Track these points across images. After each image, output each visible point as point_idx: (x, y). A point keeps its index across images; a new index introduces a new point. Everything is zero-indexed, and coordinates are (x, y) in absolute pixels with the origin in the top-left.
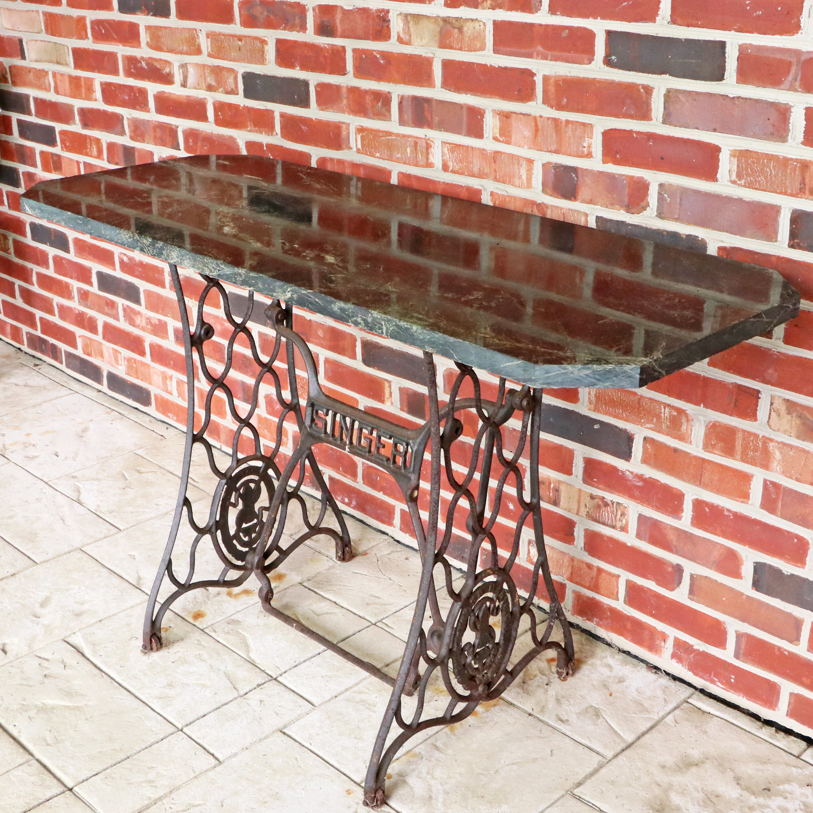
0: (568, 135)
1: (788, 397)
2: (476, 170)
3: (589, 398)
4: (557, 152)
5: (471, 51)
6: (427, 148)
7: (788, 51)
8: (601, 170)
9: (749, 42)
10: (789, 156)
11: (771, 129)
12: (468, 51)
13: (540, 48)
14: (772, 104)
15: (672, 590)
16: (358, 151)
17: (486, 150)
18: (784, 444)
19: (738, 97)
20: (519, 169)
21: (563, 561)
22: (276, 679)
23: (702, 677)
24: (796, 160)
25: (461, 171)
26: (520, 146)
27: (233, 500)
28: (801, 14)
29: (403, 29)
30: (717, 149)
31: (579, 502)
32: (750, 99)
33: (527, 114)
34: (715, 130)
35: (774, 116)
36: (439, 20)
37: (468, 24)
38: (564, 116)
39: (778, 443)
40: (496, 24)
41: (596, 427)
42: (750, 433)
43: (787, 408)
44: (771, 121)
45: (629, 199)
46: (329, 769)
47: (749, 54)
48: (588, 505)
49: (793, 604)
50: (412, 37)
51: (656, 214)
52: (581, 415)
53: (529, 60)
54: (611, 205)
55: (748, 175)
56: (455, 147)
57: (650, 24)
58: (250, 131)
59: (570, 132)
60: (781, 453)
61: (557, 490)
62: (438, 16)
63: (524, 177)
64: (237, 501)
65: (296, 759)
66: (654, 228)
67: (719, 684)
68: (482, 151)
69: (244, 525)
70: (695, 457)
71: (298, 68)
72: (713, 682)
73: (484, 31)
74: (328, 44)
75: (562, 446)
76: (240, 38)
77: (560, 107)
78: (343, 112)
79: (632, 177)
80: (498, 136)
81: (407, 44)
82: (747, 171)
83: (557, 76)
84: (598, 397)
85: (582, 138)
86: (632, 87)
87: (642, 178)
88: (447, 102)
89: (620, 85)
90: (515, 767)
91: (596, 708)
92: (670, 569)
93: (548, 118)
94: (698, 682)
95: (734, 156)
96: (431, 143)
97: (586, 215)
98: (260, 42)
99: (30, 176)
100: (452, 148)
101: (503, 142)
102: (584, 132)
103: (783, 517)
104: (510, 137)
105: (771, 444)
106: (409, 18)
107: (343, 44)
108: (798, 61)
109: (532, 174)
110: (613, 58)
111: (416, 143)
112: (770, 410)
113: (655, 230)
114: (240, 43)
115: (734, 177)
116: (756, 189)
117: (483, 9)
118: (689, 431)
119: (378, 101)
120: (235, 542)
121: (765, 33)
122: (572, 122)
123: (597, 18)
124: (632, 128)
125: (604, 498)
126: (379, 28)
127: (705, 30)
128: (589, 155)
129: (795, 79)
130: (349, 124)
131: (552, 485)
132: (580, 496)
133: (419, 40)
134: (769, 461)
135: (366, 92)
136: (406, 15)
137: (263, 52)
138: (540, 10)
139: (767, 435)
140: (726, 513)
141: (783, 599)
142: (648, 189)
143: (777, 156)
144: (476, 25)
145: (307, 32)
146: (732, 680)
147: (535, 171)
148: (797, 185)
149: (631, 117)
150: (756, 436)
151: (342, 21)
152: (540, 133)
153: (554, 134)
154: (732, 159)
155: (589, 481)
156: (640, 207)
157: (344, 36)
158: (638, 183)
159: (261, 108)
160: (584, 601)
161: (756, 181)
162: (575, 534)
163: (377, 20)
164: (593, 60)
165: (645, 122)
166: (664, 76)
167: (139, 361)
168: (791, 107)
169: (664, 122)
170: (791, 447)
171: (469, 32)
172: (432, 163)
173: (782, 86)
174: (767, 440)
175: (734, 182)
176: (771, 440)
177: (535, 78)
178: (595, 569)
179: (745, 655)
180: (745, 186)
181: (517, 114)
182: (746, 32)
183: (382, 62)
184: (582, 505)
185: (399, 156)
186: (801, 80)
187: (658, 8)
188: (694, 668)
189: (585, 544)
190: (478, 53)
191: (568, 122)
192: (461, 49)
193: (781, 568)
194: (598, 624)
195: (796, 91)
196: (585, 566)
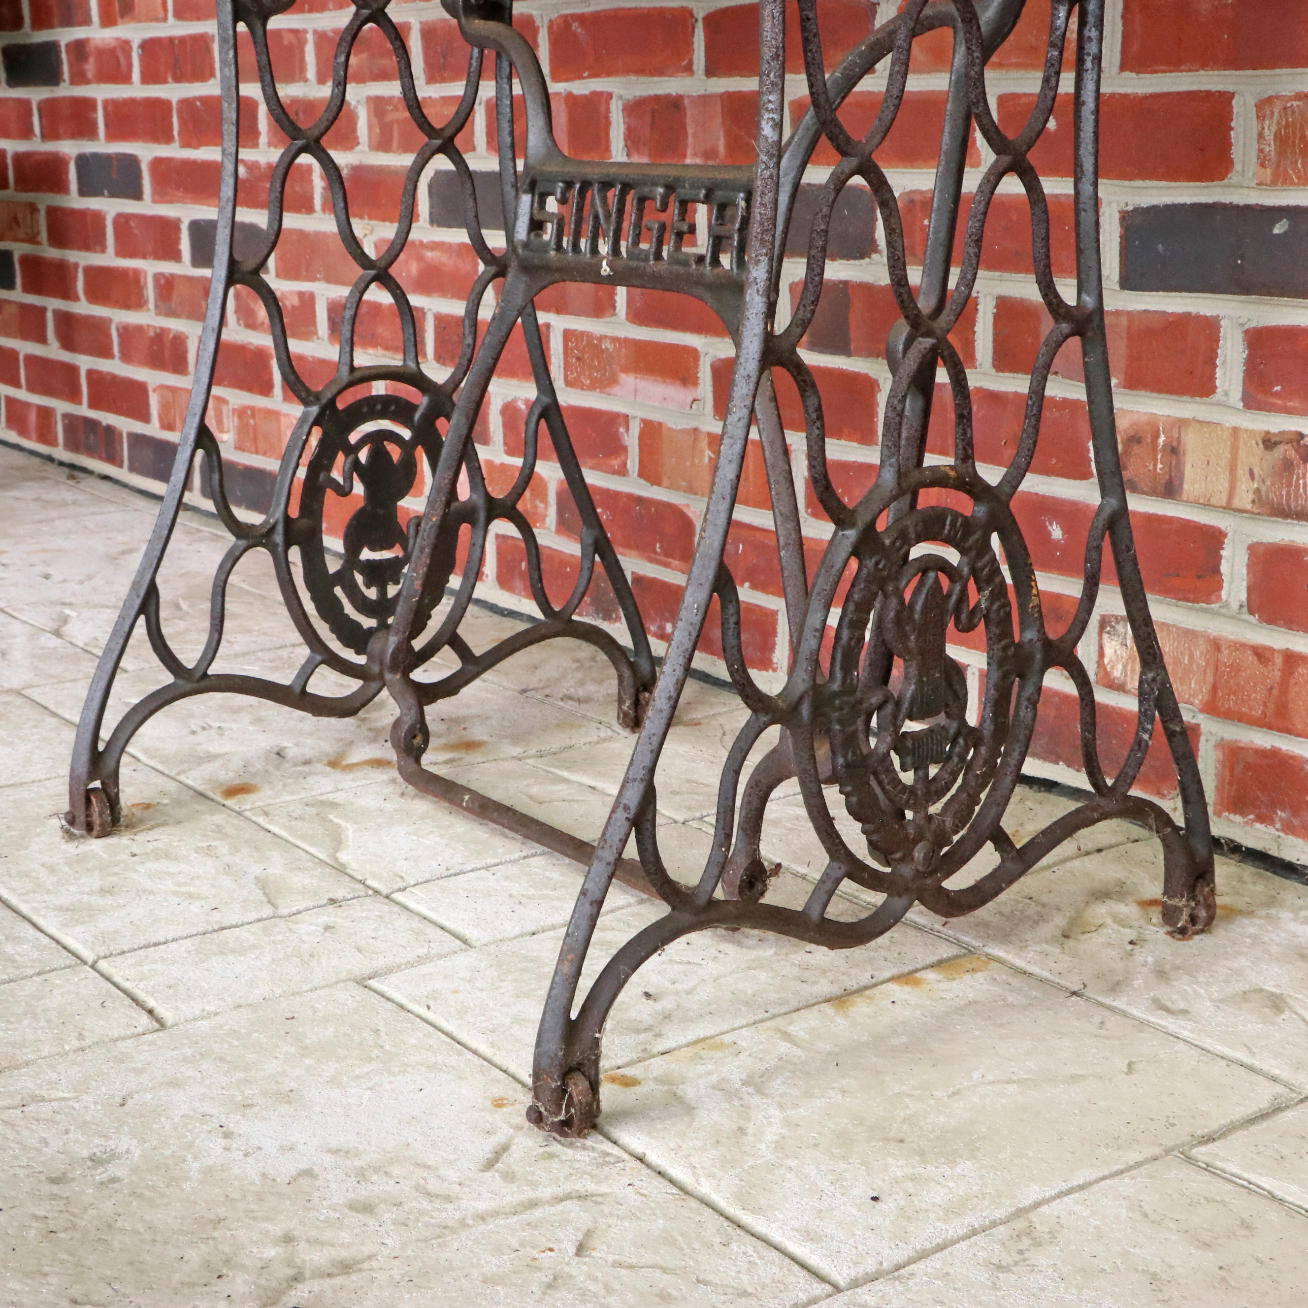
3: (1261, 151)
21: (1191, 656)
22: (387, 897)
27: (337, 475)
31: (1233, 468)
41: (1278, 229)
46: (459, 1054)
48: (1256, 471)
52: (1238, 207)
61: (1174, 450)
64: (349, 479)
65: (377, 1031)
69: (366, 554)
75: (1187, 316)
84: (1282, 140)
90: (1012, 1088)
91: (1273, 994)
99: (79, 48)
120: (338, 591)
125: (1301, 436)
131: (1161, 439)
132: (1235, 451)
155: (1261, 397)
160: (1248, 767)
162: (1224, 568)
167: (260, 410)
178: (1279, 660)
184: (1242, 472)
189: (1250, 590)
194: (1289, 828)
196: (1250, 657)
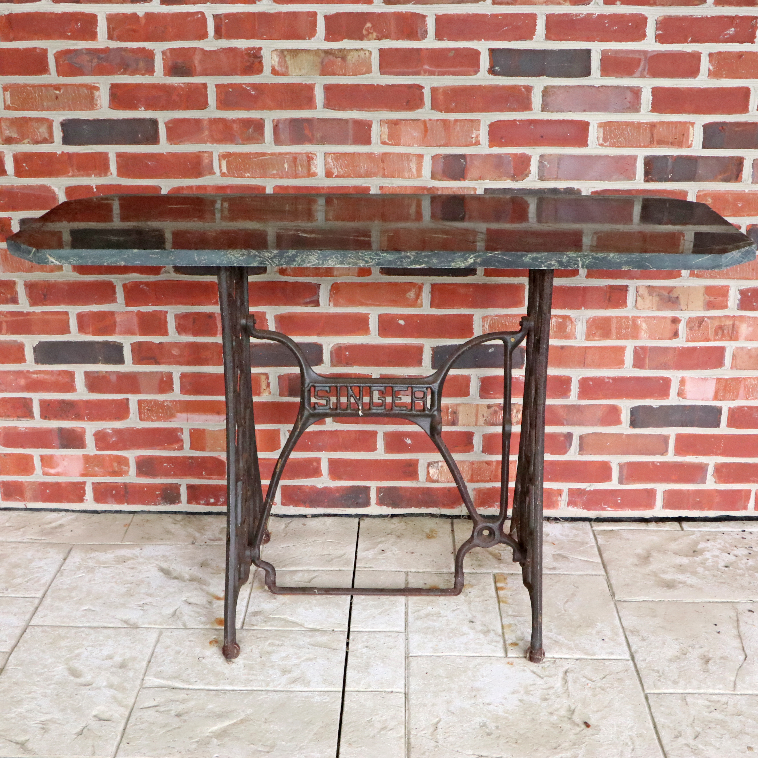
0: (456, 130)
1: (648, 284)
2: (362, 171)
4: (446, 145)
5: (357, 75)
6: (309, 161)
7: (639, 51)
8: (488, 153)
9: (608, 48)
10: (642, 121)
11: (628, 105)
12: (352, 75)
13: (426, 67)
14: (628, 88)
15: (565, 453)
16: (223, 175)
17: (374, 154)
18: (648, 317)
19: (602, 86)
20: (409, 164)
21: (463, 468)
23: (595, 510)
24: (647, 123)
25: (346, 175)
26: (409, 146)
28: (646, 26)
29: (279, 63)
30: (587, 124)
31: (477, 415)
32: (611, 86)
33: (416, 120)
34: (585, 111)
35: (629, 96)
36: (320, 52)
37: (352, 53)
38: (452, 116)
39: (644, 317)
40: (382, 52)
41: (491, 350)
42: (621, 318)
43: (649, 292)
44: (628, 99)
45: (514, 171)
47: (609, 56)
48: (485, 415)
49: (662, 426)
50: (290, 69)
51: (537, 177)
53: (418, 77)
54: (499, 178)
55: (611, 138)
56: (338, 156)
57: (528, 41)
58: (73, 176)
59: (458, 128)
60: (647, 324)
61: (455, 413)
62: (319, 50)
63: (414, 170)
66: (537, 188)
67: (609, 509)
68: (370, 156)
70: (579, 348)
71: (143, 108)
72: (604, 509)
73: (370, 58)
74: (184, 83)
75: (459, 376)
76: (57, 87)
77: (448, 111)
78: (205, 143)
79: (516, 155)
80: (387, 140)
81: (283, 75)
82: (610, 135)
83: (445, 87)
84: (491, 327)
85: (470, 131)
86: (514, 88)
87: (524, 153)
88: (331, 119)
89: (504, 88)
92: (562, 439)
93: (437, 120)
94: (592, 514)
95: (600, 127)
96: (313, 156)
97: (475, 189)
98: (87, 89)
100: (337, 157)
101: (392, 145)
102: (472, 127)
103: (650, 368)
104: (400, 139)
105: (639, 320)
106: (286, 53)
107: (203, 82)
108: (646, 58)
109: (422, 166)
110: (497, 68)
111: (295, 159)
112: (636, 297)
113: (538, 190)
114: (57, 92)
115: (601, 141)
116: (618, 147)
117: (369, 40)
118: (573, 330)
119: (249, 128)
121: (620, 41)
122: (461, 121)
123: (481, 40)
124: (515, 118)
125: (500, 404)
126: (248, 64)
127: (575, 42)
128: (478, 143)
129: (644, 70)
130: (212, 152)
131: (450, 410)
132: (477, 411)
133: (297, 71)
134: (638, 333)
135: (234, 121)
136: (282, 51)
137: (93, 98)
138: (426, 37)
139: (635, 315)
140: (607, 380)
141: (654, 427)
142: (530, 161)
143: (633, 122)
144: (362, 53)
145: (155, 74)
146: (619, 501)
147: (424, 164)
148: (648, 139)
149: (515, 110)
150: (627, 318)
151: (201, 61)
152: (429, 132)
153: (443, 132)
154: (599, 129)
155: (486, 395)
156: (524, 175)
157: (205, 73)
158: (522, 157)
159: (90, 151)
160: (485, 494)
161: (618, 142)
162: (474, 442)
163: (246, 57)
164: (479, 71)
165: (527, 112)
166: (541, 77)
168: (641, 88)
169: (543, 110)
170: (654, 318)
171: (353, 60)
172: (315, 173)
173: (635, 75)
174: (635, 319)
175: (601, 145)
176: (639, 317)
177: (423, 91)
178: (494, 464)
179: (627, 479)
180: (610, 146)
181: (407, 120)
182: (607, 41)
183: (253, 93)
184: (480, 416)
185: (275, 172)
186: (649, 69)
187: (535, 30)
188: (587, 506)
189: (483, 447)
190: (364, 76)
191: (456, 121)
192: (345, 74)
193: (652, 404)
195: (645, 77)
196: (484, 464)
